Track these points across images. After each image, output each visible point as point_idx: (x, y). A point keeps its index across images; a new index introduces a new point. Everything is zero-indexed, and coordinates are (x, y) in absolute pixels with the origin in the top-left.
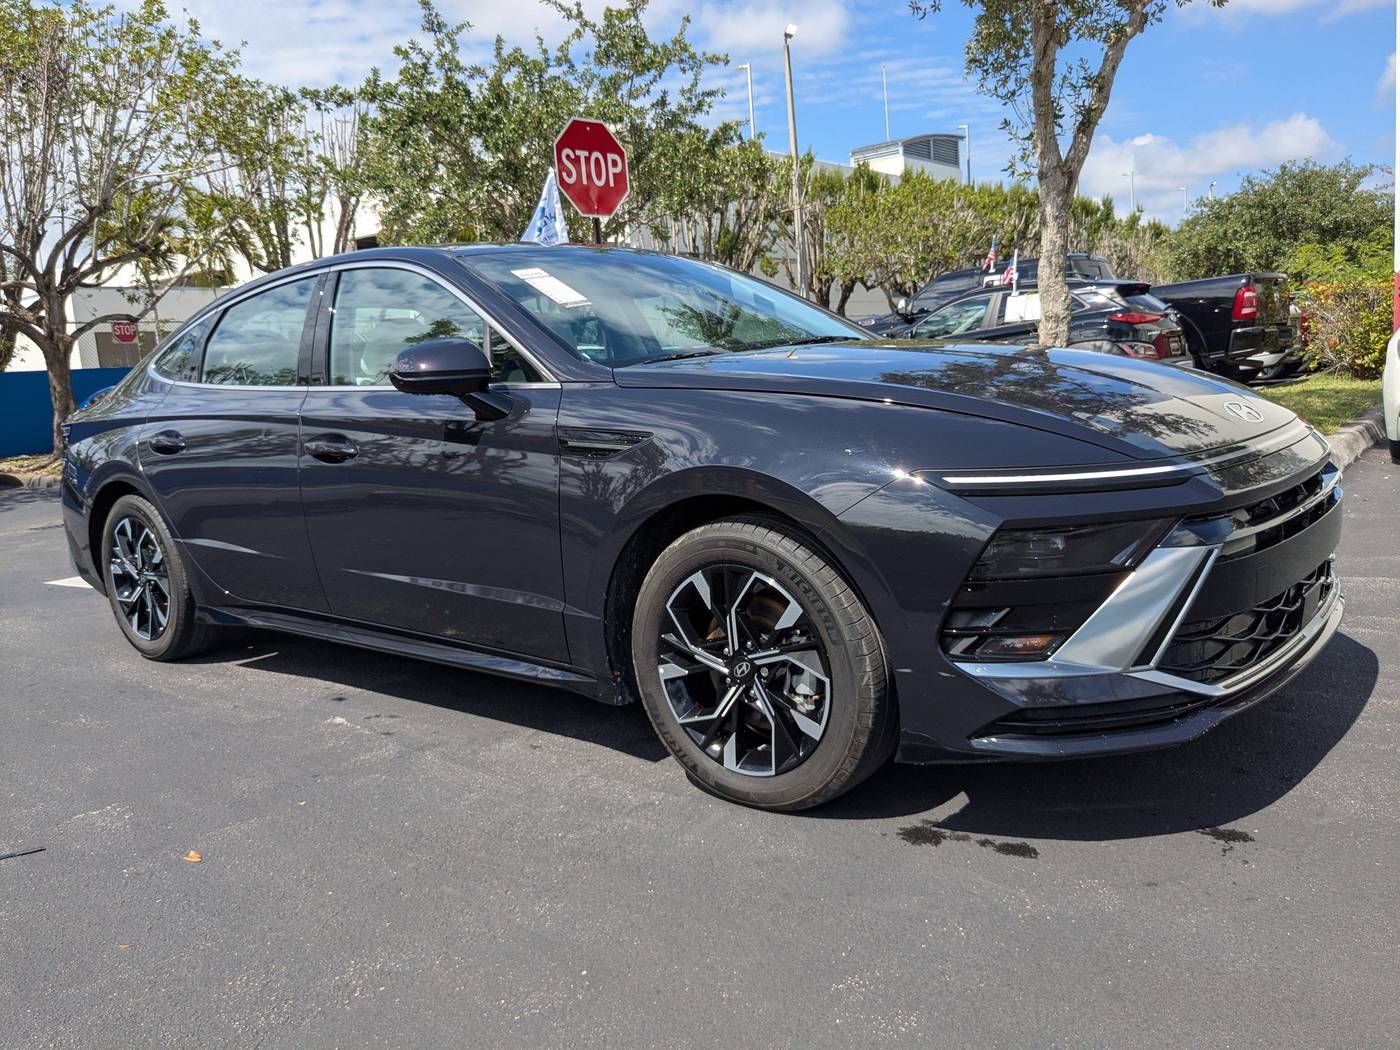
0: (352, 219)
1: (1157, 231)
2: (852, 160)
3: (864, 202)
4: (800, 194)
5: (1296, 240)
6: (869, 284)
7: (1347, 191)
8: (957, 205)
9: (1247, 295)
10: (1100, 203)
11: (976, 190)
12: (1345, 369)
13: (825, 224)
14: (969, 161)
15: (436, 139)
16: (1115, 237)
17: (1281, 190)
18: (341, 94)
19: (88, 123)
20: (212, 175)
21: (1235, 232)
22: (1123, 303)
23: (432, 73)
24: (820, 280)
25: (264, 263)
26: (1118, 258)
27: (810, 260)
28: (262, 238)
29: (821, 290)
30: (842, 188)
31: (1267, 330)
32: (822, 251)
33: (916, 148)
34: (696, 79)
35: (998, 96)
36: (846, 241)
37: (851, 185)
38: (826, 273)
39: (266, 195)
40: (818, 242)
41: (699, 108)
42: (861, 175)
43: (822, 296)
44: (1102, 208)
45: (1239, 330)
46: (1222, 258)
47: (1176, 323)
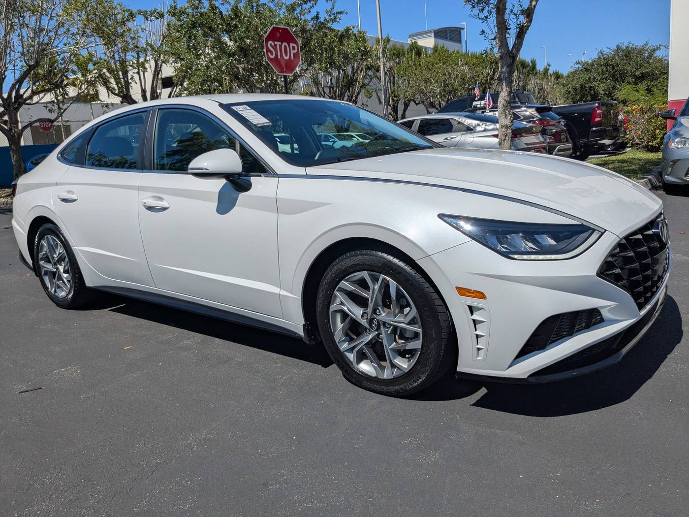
0: (160, 70)
1: (558, 76)
2: (409, 40)
3: (415, 62)
4: (384, 57)
5: (623, 82)
6: (417, 102)
7: (648, 58)
8: (460, 64)
9: (598, 112)
10: (530, 62)
11: (469, 55)
12: (644, 147)
13: (396, 72)
14: (466, 41)
15: (205, 35)
16: (537, 79)
17: (616, 57)
18: (158, 13)
19: (27, 22)
20: (89, 49)
21: (595, 78)
22: (539, 116)
23: (203, 3)
24: (393, 100)
25: (117, 92)
26: (538, 89)
27: (388, 90)
28: (115, 79)
29: (393, 105)
30: (404, 54)
31: (607, 129)
32: (394, 86)
33: (440, 34)
34: (333, 5)
35: (479, 18)
36: (406, 81)
37: (408, 52)
38: (396, 97)
39: (117, 58)
40: (392, 81)
41: (334, 20)
42: (413, 48)
43: (394, 108)
44: (531, 64)
45: (594, 129)
46: (588, 90)
47: (564, 126)
